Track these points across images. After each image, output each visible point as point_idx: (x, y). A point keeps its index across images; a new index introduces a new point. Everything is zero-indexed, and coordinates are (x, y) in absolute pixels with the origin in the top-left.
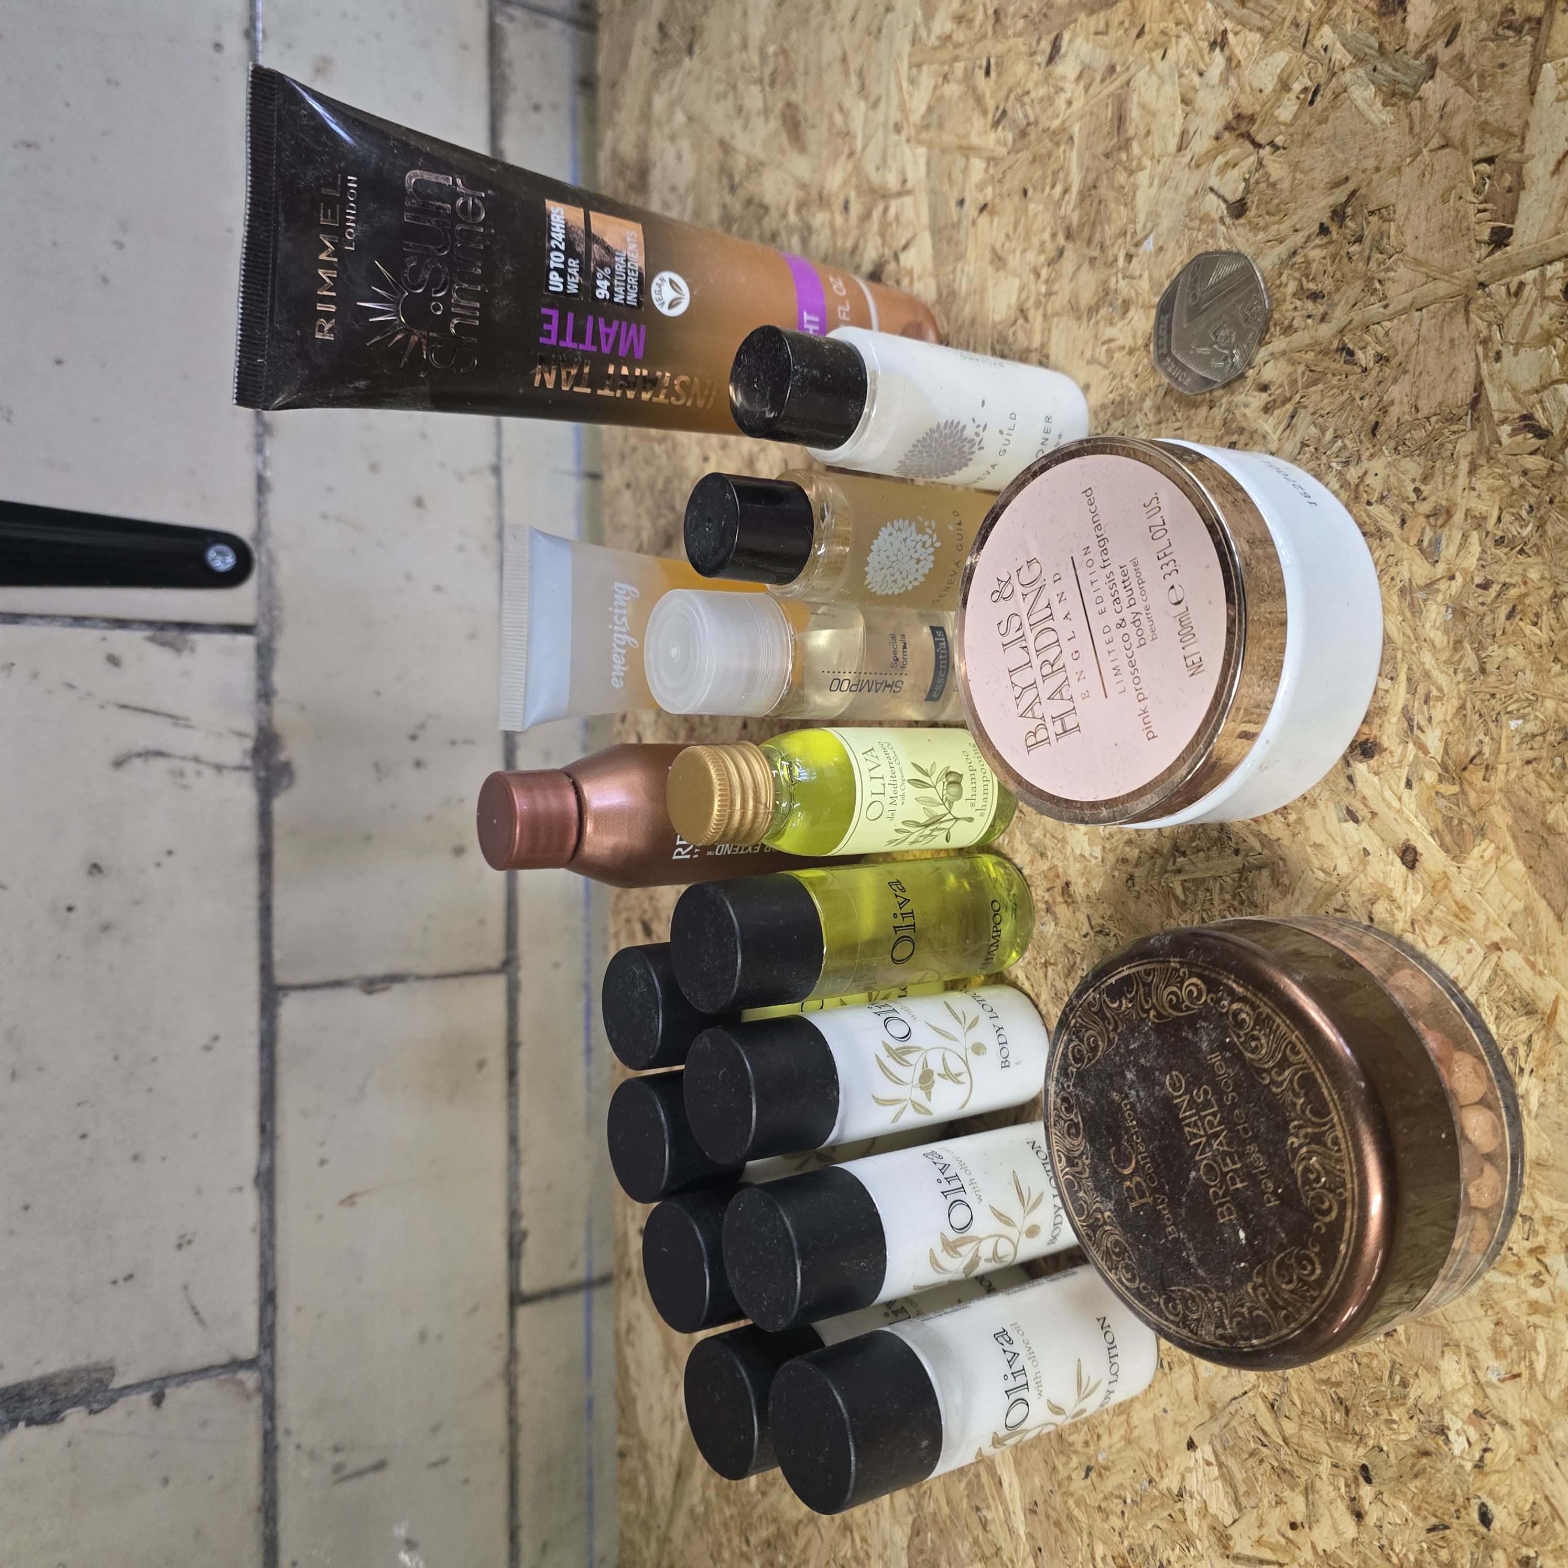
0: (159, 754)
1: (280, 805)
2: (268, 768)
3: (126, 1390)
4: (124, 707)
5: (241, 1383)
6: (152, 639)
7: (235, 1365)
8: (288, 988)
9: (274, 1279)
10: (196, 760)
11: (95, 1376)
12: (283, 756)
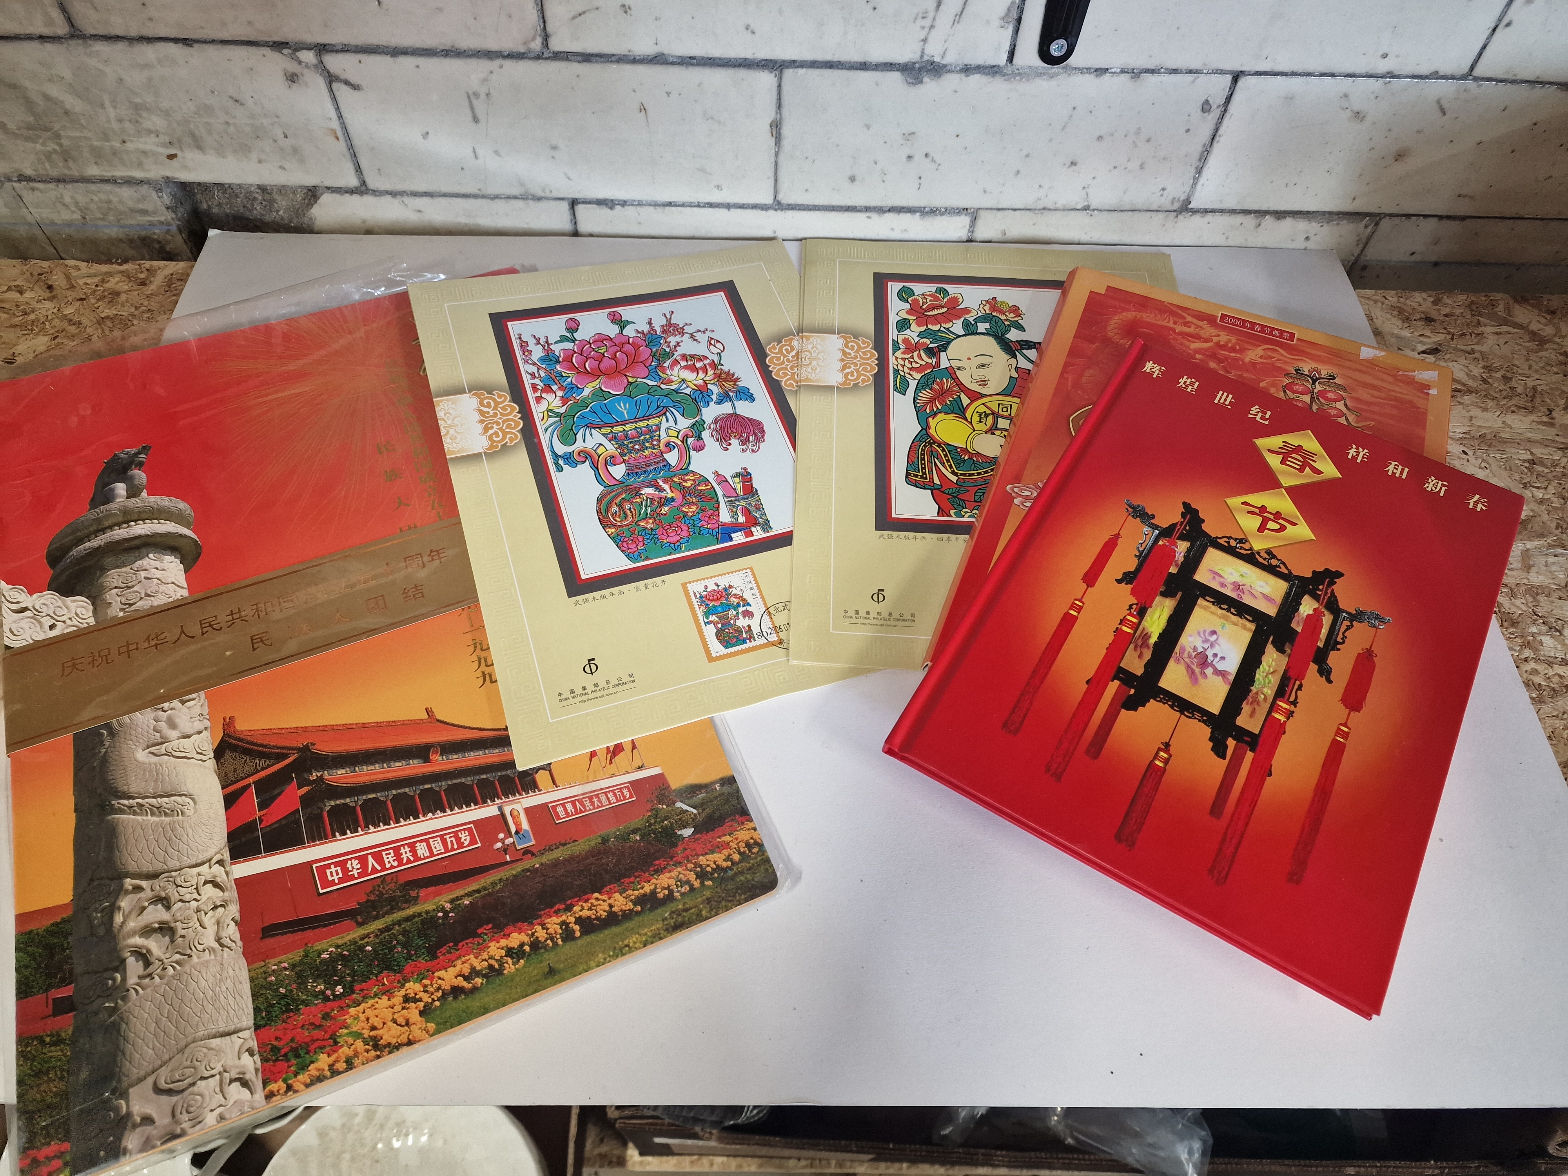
1: (896, 76)
2: (920, 69)
5: (534, 39)
7: (546, 37)
8: (780, 77)
9: (597, 62)
12: (926, 79)
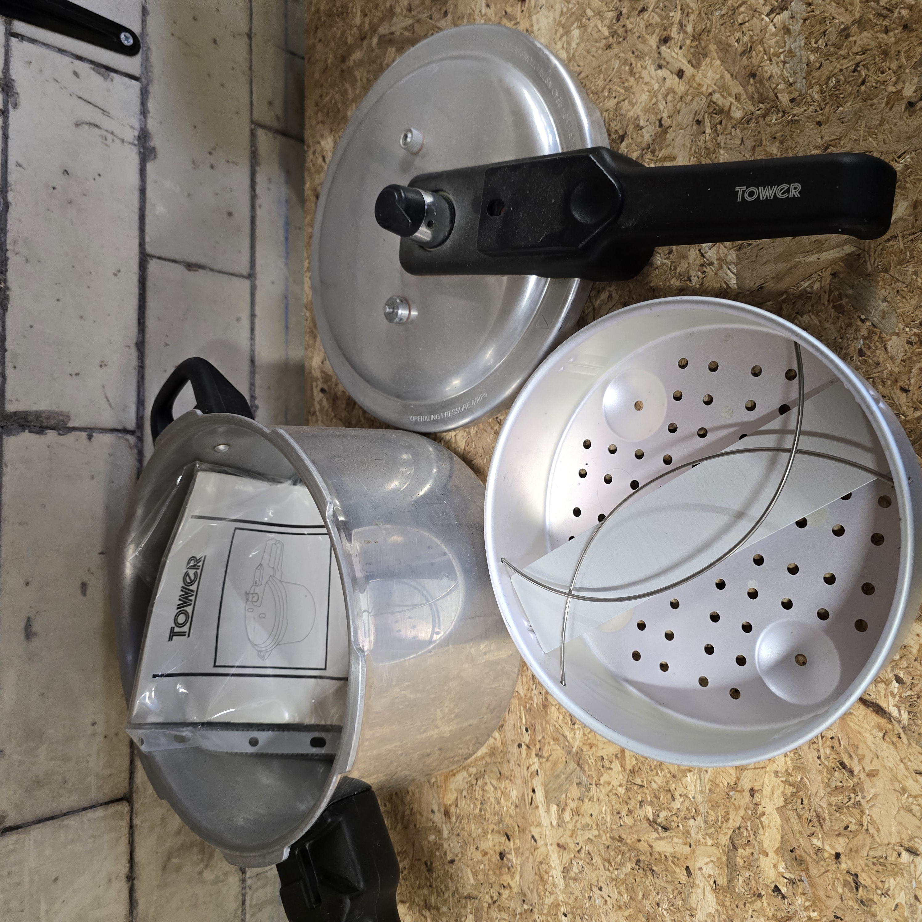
0: (96, 126)
1: (150, 166)
2: (144, 148)
3: (74, 429)
4: (80, 98)
5: (127, 440)
6: (94, 70)
7: (125, 431)
8: (153, 257)
9: (144, 396)
10: (112, 133)
11: (61, 418)
12: (152, 144)
